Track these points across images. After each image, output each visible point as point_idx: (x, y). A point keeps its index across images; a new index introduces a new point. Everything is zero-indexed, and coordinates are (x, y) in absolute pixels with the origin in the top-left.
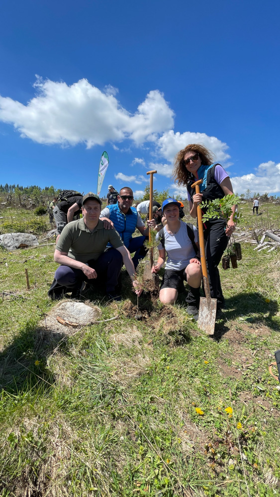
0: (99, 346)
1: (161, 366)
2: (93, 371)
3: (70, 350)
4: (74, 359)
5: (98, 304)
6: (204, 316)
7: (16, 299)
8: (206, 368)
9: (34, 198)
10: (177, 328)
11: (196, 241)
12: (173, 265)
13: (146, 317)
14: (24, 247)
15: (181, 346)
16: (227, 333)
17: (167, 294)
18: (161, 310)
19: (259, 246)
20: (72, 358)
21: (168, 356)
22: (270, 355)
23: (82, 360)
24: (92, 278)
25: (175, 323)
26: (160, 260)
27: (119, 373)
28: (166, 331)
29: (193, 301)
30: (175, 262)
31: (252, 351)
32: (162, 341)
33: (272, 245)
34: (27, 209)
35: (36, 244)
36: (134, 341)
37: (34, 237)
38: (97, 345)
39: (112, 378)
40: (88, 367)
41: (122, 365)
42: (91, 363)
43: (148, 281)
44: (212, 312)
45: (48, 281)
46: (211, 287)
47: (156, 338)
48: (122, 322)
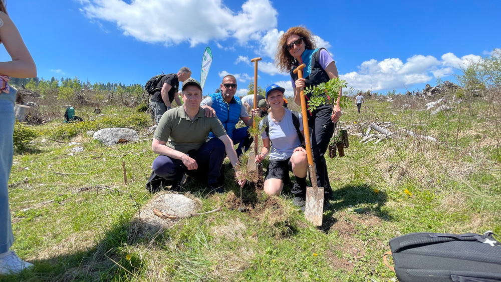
0: (199, 239)
1: (267, 259)
2: (192, 266)
3: (167, 244)
4: (171, 253)
5: (199, 197)
6: (311, 206)
7: (111, 193)
8: (315, 260)
9: (136, 96)
10: (284, 219)
11: (301, 129)
12: (278, 154)
13: (250, 209)
14: (124, 142)
15: (288, 238)
16: (336, 224)
17: (272, 185)
18: (266, 201)
19: (365, 139)
20: (169, 252)
21: (274, 249)
22: (383, 246)
23: (180, 254)
24: (192, 169)
25: (281, 214)
26: (265, 150)
27: (220, 267)
28: (271, 222)
29: (299, 192)
30: (280, 151)
31: (363, 242)
32: (268, 233)
33: (378, 138)
34: (129, 107)
35: (136, 139)
36: (237, 234)
37: (134, 132)
38: (197, 238)
39: (213, 273)
40: (186, 262)
41: (223, 259)
42: (189, 257)
43: (252, 172)
44: (319, 202)
45: (147, 175)
46: (318, 177)
47: (261, 230)
48: (224, 214)
